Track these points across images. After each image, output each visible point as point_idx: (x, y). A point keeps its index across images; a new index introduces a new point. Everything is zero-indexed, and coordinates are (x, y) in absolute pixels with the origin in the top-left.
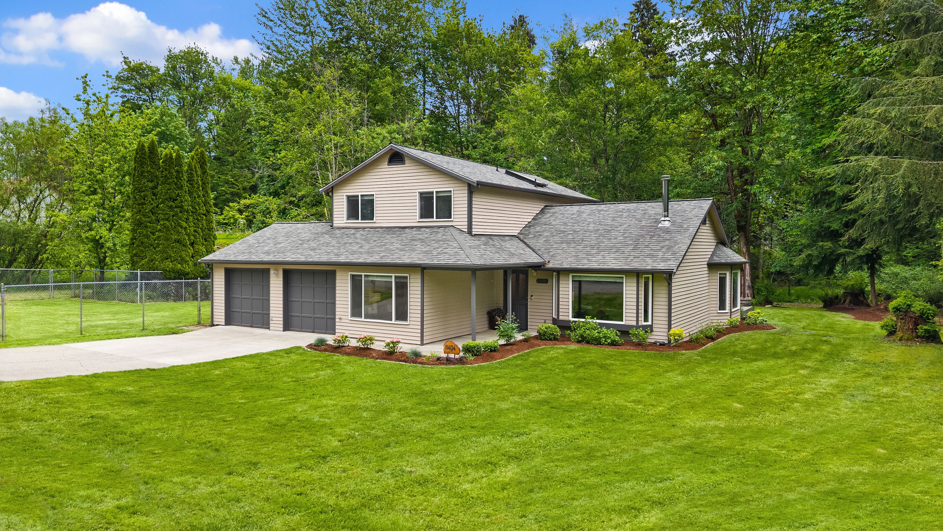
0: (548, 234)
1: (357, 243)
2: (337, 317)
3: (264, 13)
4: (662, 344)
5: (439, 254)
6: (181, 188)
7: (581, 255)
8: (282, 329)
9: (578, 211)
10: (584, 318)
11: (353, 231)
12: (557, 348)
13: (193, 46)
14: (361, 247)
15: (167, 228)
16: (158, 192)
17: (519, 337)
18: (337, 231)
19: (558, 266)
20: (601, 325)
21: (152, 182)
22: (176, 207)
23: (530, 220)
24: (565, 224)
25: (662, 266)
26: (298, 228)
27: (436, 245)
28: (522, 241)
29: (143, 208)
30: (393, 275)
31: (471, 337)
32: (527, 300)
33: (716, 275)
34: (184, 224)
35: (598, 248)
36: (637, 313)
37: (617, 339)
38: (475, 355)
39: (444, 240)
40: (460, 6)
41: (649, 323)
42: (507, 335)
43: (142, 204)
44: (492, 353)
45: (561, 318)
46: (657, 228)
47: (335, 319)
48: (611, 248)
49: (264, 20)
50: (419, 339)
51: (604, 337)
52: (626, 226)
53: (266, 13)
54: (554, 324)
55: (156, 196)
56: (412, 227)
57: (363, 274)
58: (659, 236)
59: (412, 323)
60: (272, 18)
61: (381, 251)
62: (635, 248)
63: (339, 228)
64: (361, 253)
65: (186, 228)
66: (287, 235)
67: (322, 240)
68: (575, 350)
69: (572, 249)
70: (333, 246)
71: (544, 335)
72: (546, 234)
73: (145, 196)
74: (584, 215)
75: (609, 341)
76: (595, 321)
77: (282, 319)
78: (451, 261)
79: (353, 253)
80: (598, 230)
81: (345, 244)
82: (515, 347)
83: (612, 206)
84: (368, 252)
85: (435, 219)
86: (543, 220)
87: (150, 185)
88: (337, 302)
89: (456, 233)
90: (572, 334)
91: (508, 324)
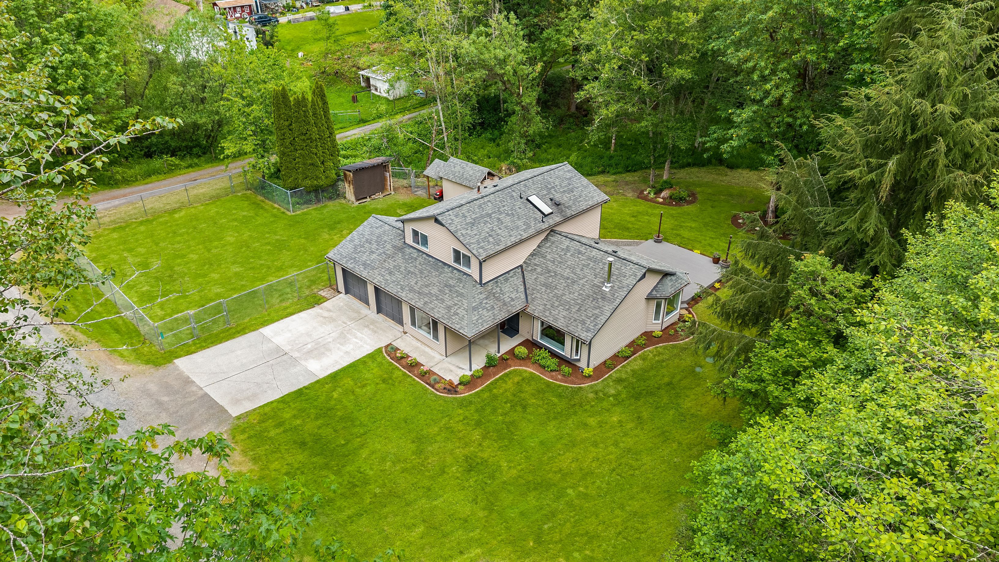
1: (416, 275)
5: (454, 314)
6: (309, 123)
8: (376, 313)
11: (416, 255)
18: (407, 250)
19: (532, 313)
23: (535, 248)
25: (583, 336)
27: (456, 300)
28: (523, 272)
33: (654, 302)
38: (465, 385)
39: (462, 295)
41: (579, 357)
44: (477, 380)
45: (534, 338)
46: (600, 291)
48: (567, 304)
52: (586, 279)
56: (449, 266)
58: (598, 301)
61: (426, 294)
62: (579, 310)
63: (409, 246)
66: (378, 242)
67: (397, 260)
70: (402, 273)
71: (517, 356)
72: (539, 270)
73: (285, 132)
78: (457, 327)
81: (409, 272)
85: (462, 267)
86: (543, 249)
89: (471, 286)
90: (533, 358)
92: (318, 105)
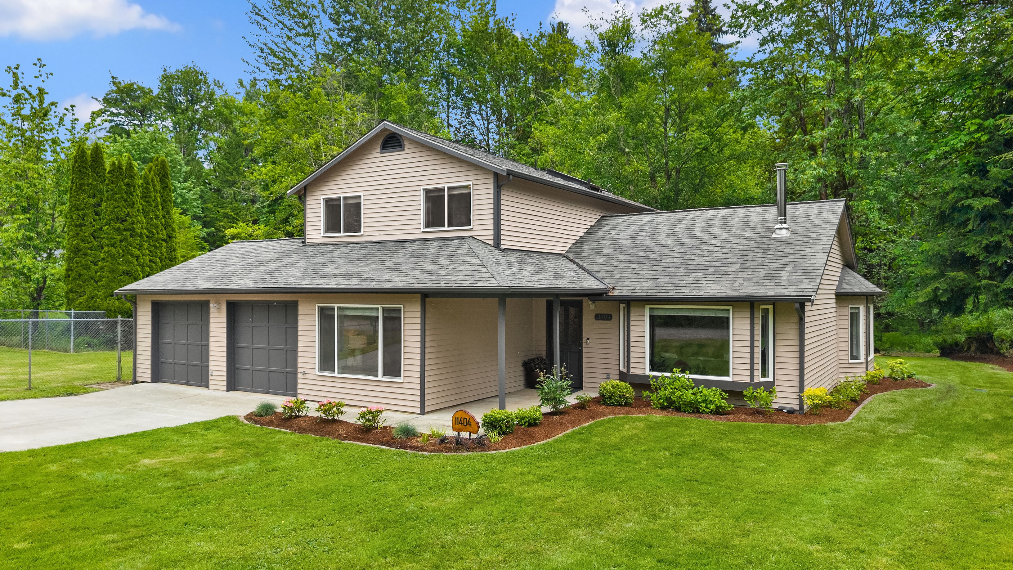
0: (609, 251)
1: (334, 263)
2: (300, 370)
3: (257, 11)
4: (791, 412)
5: (448, 273)
6: (132, 205)
7: (661, 278)
8: (225, 388)
9: (649, 221)
10: (671, 371)
11: (331, 248)
12: (633, 420)
13: (191, 65)
14: (336, 268)
15: (113, 257)
16: (102, 211)
17: (571, 400)
18: (310, 249)
19: (629, 294)
20: (698, 383)
21: (94, 197)
22: (125, 230)
23: (582, 234)
24: (633, 238)
25: (791, 291)
26: (260, 247)
27: (446, 262)
28: (571, 261)
29: (81, 230)
30: (380, 307)
31: (497, 400)
32: (581, 345)
33: (846, 309)
34: (136, 252)
35: (686, 268)
36: (752, 364)
37: (724, 403)
38: (504, 433)
39: (458, 256)
40: (489, 7)
41: (770, 379)
42: (555, 398)
43: (81, 225)
44: (531, 429)
45: (633, 371)
46: (770, 239)
47: (296, 373)
48: (706, 268)
49: (258, 18)
50: (418, 405)
51: (705, 401)
52: (723, 237)
53: (260, 10)
54: (621, 380)
55: (99, 216)
56: (414, 241)
57: (336, 306)
58: (777, 249)
59: (407, 380)
60: (266, 15)
61: (365, 272)
62: (743, 267)
63: (313, 245)
64: (335, 275)
65: (138, 258)
66: (243, 257)
67: (286, 260)
68: (661, 422)
69: (646, 271)
70: (299, 268)
71: (610, 398)
72: (606, 251)
73: (85, 215)
74: (659, 226)
75: (712, 407)
76: (687, 376)
77: (225, 374)
78: (467, 283)
79: (324, 275)
80: (682, 244)
81: (317, 264)
82: (566, 417)
83: (698, 214)
84: (346, 274)
85: (446, 228)
86: (601, 234)
87: (92, 201)
88: (300, 349)
89: (476, 246)
90: (654, 397)
91: (556, 382)
92: (154, 186)
